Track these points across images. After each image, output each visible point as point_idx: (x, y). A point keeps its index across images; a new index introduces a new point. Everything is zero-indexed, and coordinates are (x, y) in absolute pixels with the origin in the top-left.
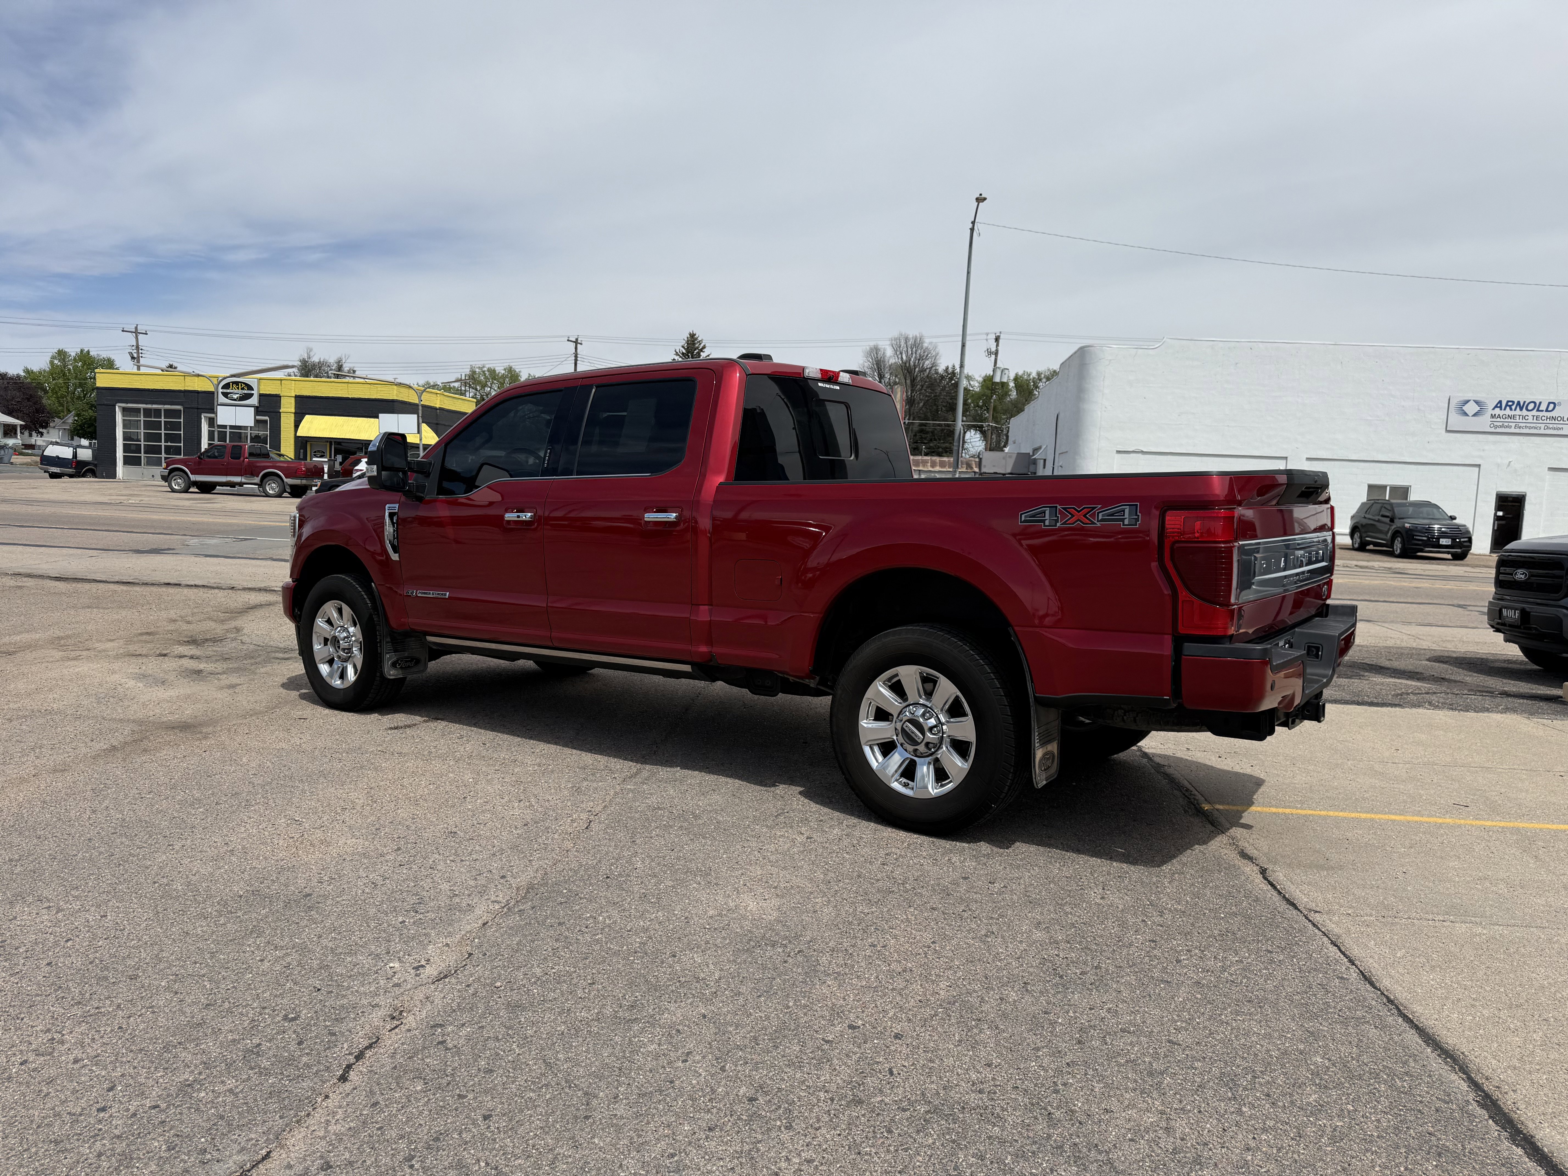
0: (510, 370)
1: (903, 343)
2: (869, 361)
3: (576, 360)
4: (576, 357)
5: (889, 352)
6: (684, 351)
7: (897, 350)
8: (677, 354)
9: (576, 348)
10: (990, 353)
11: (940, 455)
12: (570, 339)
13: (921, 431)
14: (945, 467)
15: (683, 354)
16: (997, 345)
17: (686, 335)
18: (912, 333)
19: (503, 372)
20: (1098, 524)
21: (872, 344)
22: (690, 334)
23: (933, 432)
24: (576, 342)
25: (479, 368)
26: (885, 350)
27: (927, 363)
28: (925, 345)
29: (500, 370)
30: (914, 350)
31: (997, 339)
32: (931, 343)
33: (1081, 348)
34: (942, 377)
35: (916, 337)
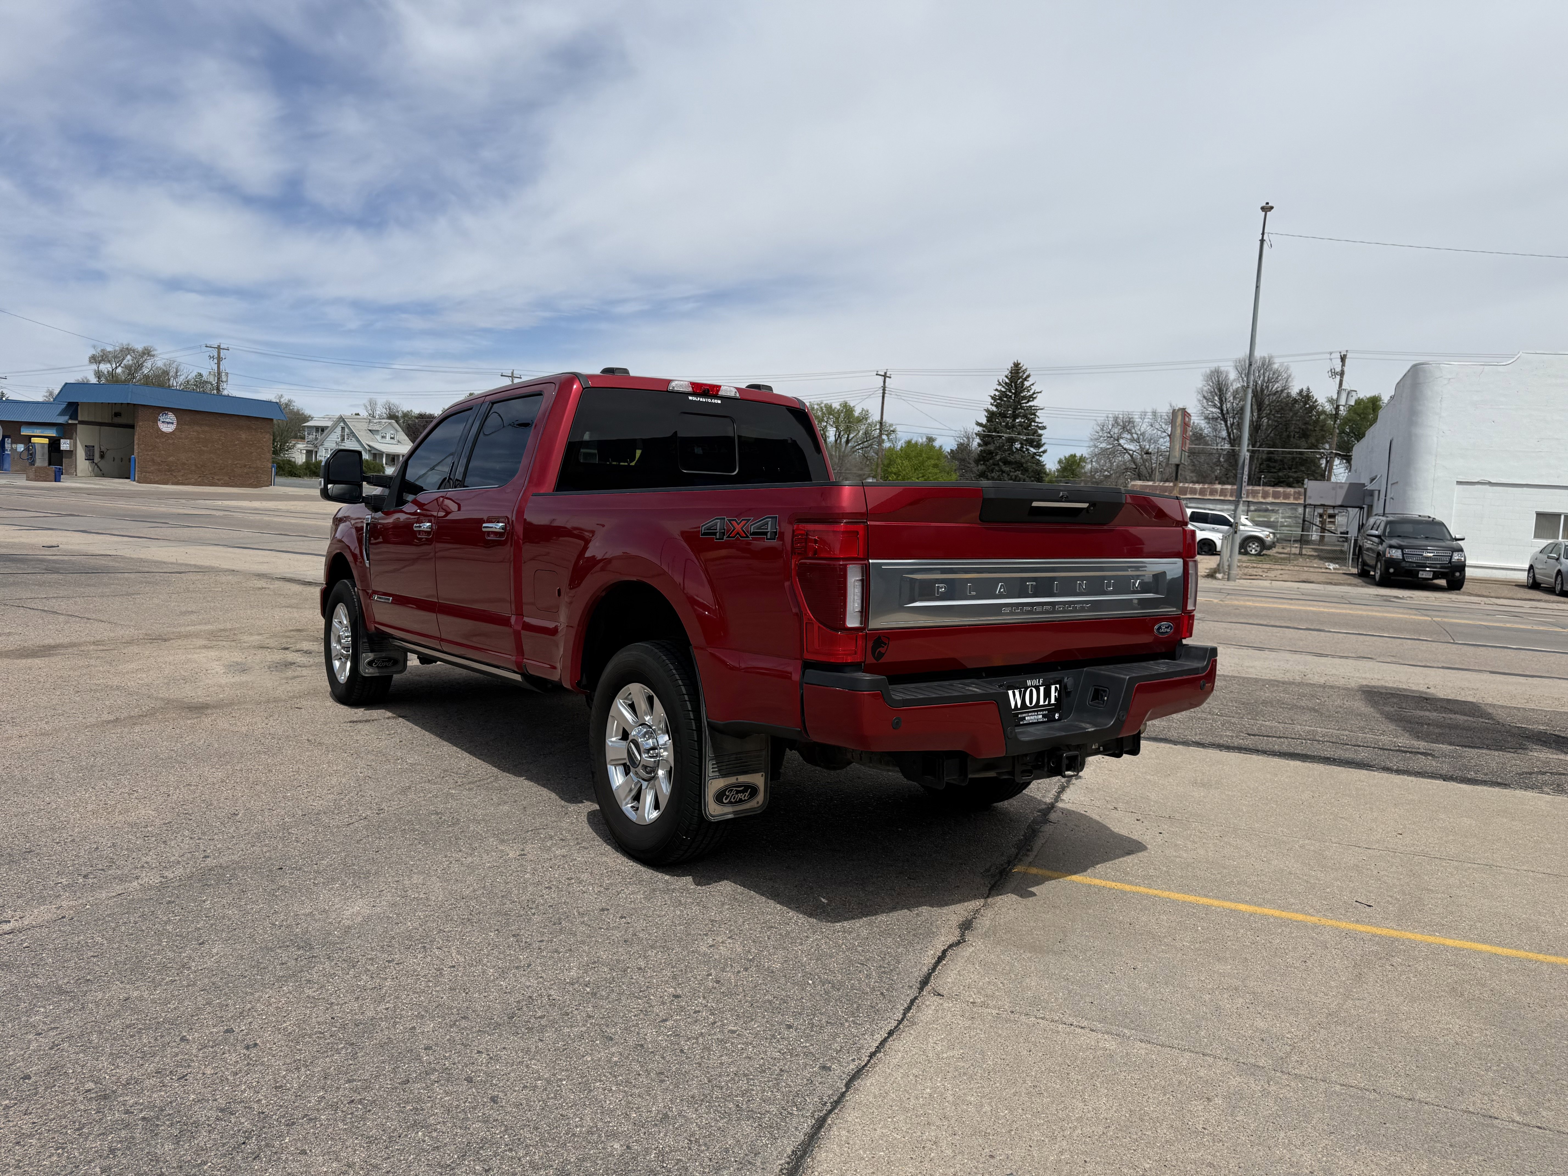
0: (845, 405)
1: (1248, 365)
2: (1209, 385)
3: (884, 393)
4: (884, 390)
5: (1233, 375)
6: (1007, 381)
7: (1242, 373)
8: (1000, 384)
9: (884, 382)
10: (1333, 373)
11: (1290, 485)
12: (879, 373)
13: (1269, 459)
14: (1278, 498)
15: (1006, 383)
16: (1343, 365)
17: (1010, 365)
18: (1259, 354)
19: (838, 407)
21: (1213, 366)
22: (1014, 364)
23: (1281, 461)
24: (885, 376)
25: (818, 404)
26: (1227, 373)
27: (1277, 386)
28: (1276, 366)
29: (836, 406)
30: (1262, 371)
31: (1343, 359)
32: (1282, 364)
33: (1415, 366)
34: (1295, 401)
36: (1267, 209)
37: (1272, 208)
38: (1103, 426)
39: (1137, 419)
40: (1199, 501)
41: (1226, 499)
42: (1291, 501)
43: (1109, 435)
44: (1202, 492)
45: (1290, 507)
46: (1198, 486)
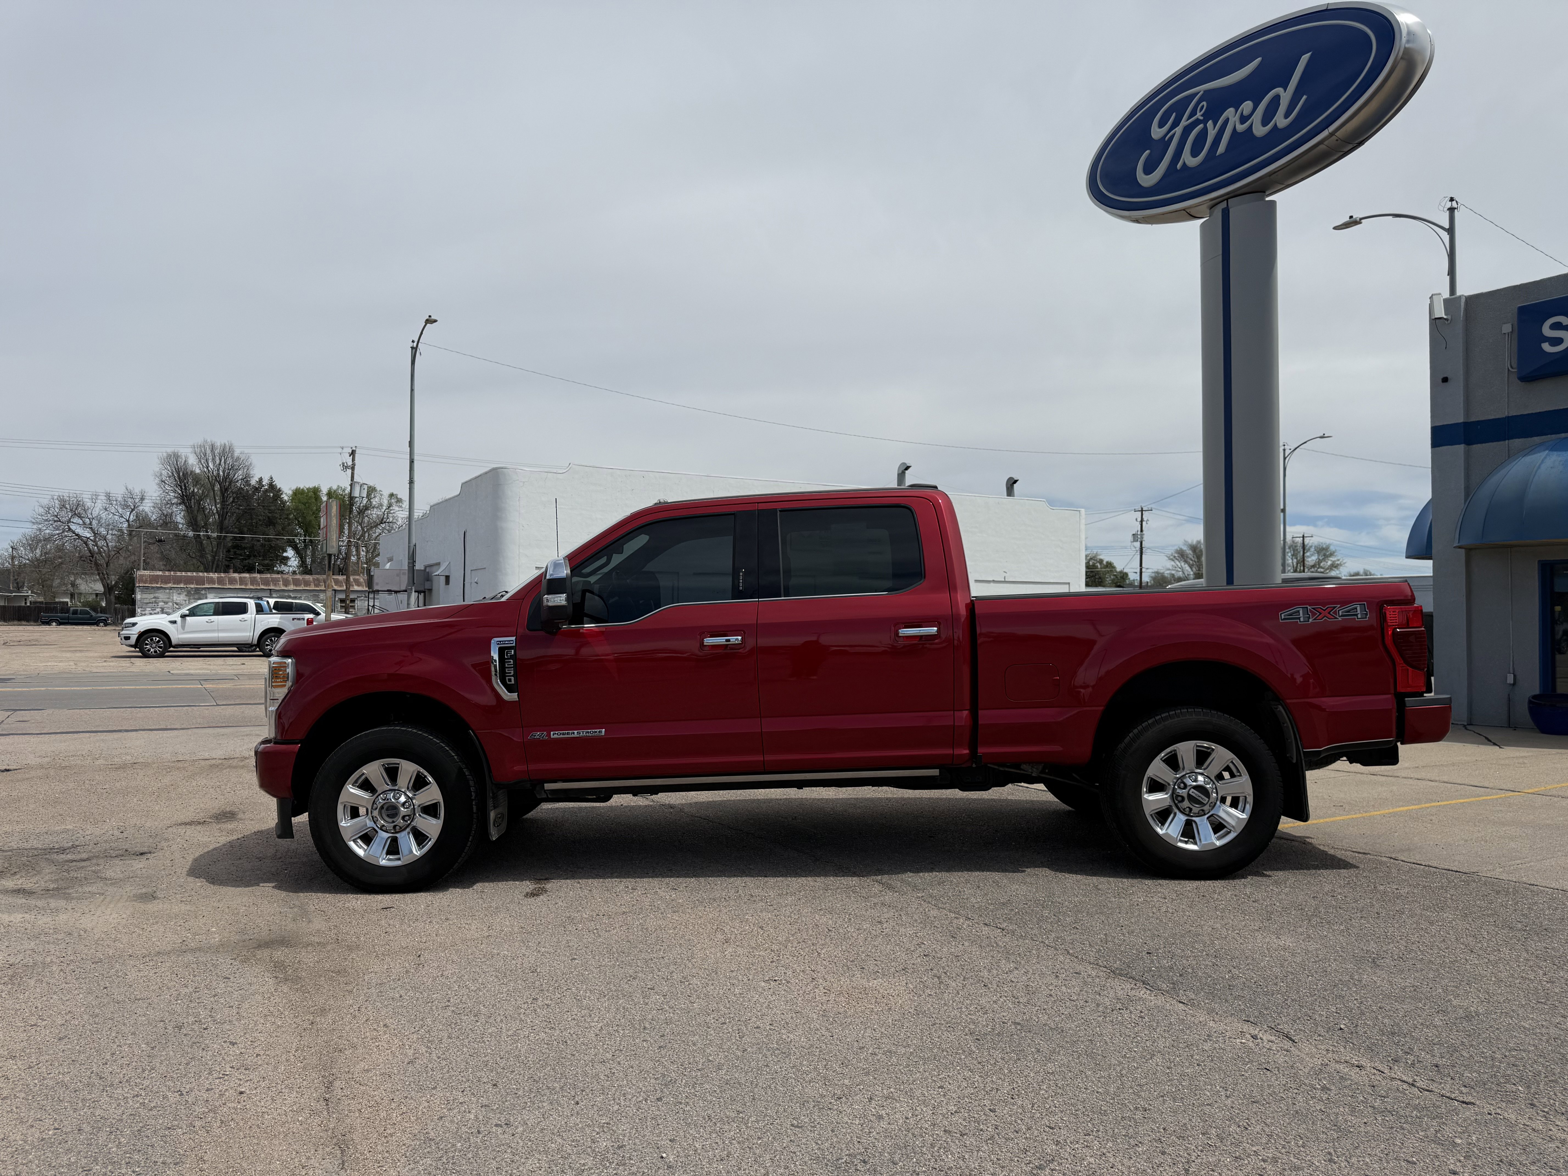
1: (208, 451)
2: (167, 467)
5: (192, 460)
7: (202, 457)
10: (345, 467)
14: (300, 585)
16: (353, 460)
18: (220, 441)
20: (1340, 619)
21: (171, 451)
26: (186, 457)
27: (238, 473)
28: (236, 454)
30: (223, 459)
31: (353, 453)
32: (244, 453)
33: (492, 470)
34: (256, 489)
35: (225, 444)
36: (430, 321)
37: (435, 321)
38: (49, 509)
39: (89, 504)
40: (217, 590)
41: (247, 587)
42: (312, 587)
43: (56, 519)
44: (220, 580)
45: (312, 594)
46: (215, 576)
